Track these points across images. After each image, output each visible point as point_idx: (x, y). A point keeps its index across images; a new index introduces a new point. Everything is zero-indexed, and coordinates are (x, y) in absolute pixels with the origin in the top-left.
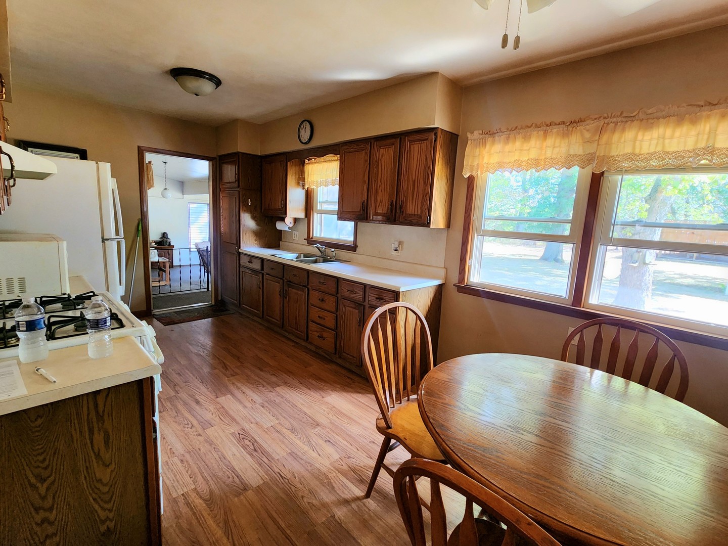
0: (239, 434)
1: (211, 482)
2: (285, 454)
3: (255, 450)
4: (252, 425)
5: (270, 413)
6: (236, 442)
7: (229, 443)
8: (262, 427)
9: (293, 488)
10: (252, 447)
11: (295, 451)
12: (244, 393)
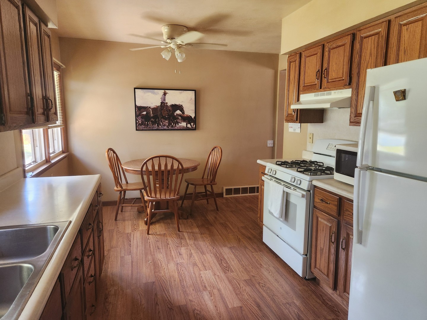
0: (228, 271)
1: (245, 253)
2: (207, 255)
3: (221, 260)
4: (219, 274)
5: (203, 280)
6: (231, 266)
7: (235, 267)
8: (213, 271)
9: (211, 243)
10: (223, 262)
11: (201, 255)
12: (216, 307)
